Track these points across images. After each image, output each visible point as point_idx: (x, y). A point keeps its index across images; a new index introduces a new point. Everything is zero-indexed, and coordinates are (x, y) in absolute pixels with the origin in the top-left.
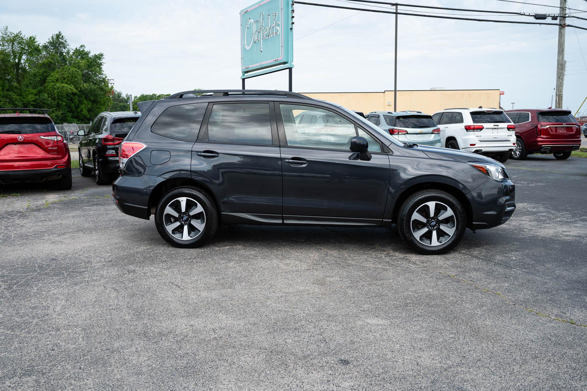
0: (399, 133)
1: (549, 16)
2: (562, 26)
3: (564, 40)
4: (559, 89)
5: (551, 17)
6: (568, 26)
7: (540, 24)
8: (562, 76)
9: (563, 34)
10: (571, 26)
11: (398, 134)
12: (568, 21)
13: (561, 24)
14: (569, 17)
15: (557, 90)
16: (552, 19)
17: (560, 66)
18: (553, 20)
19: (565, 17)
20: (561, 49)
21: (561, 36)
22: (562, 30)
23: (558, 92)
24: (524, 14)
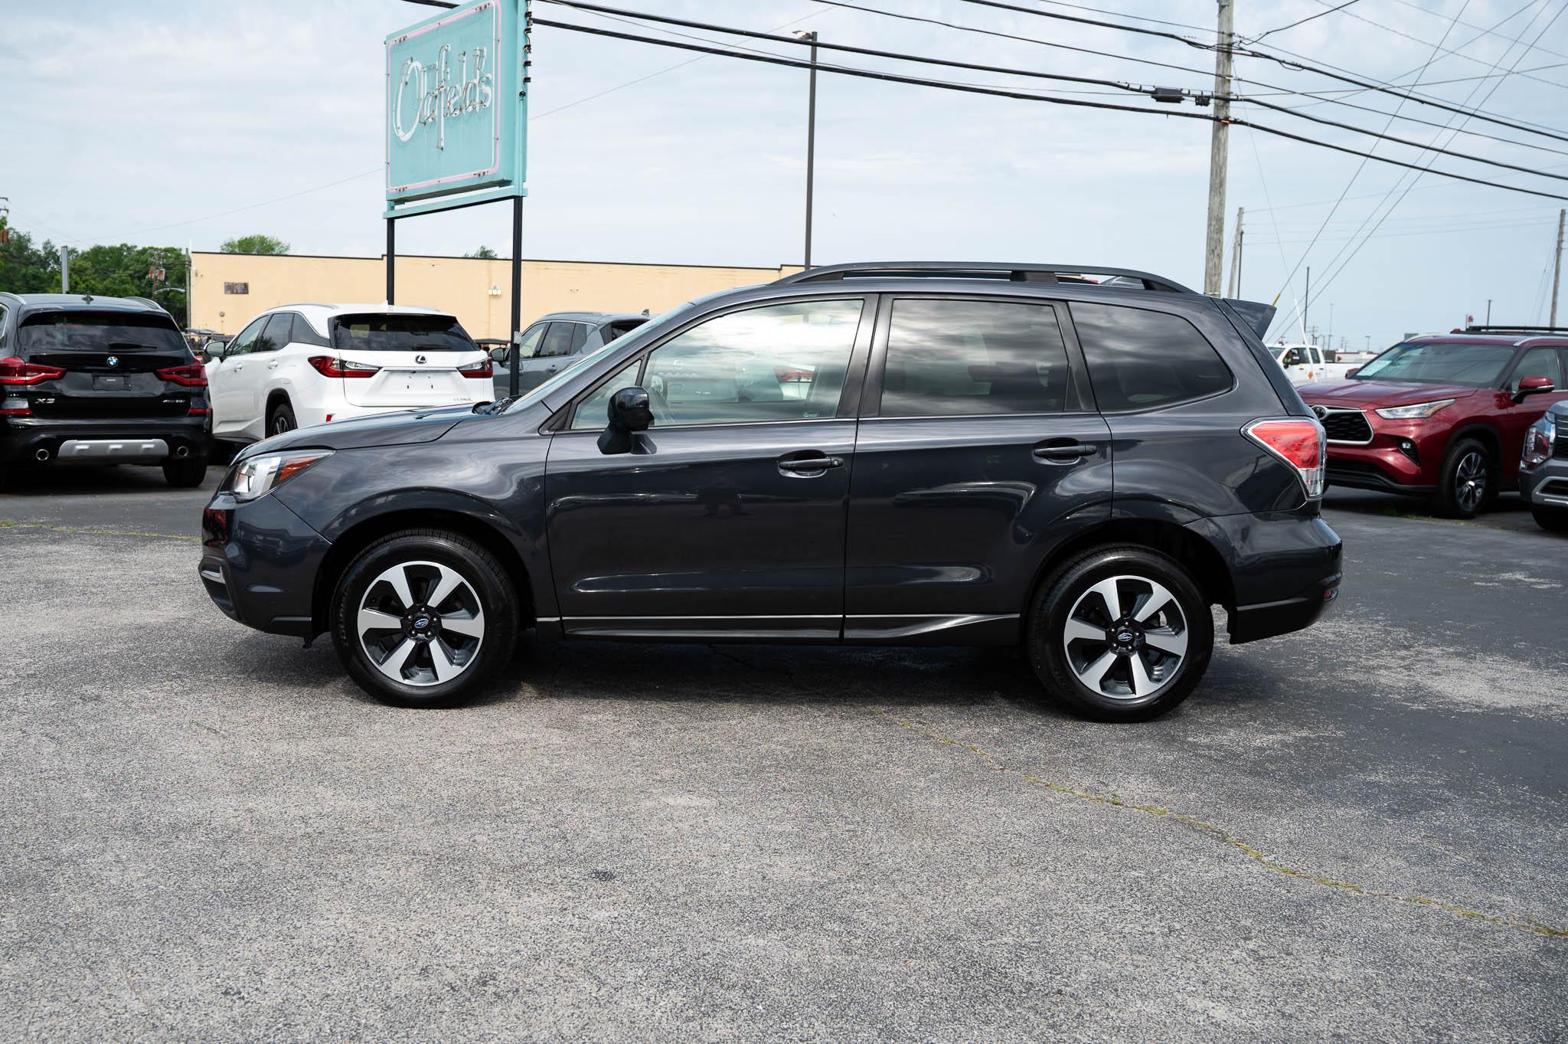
0: (801, 380)
1: (1188, 95)
2: (1221, 122)
3: (1225, 158)
4: (1211, 281)
5: (1194, 99)
6: (1235, 122)
7: (1168, 113)
8: (1218, 248)
9: (1223, 141)
10: (1242, 123)
11: (799, 382)
12: (1235, 111)
13: (1218, 117)
14: (1237, 100)
15: (1208, 283)
16: (1197, 104)
17: (1214, 223)
18: (1199, 106)
19: (1227, 100)
20: (1218, 181)
21: (1218, 147)
22: (1221, 131)
23: (1208, 289)
24: (1126, 85)
